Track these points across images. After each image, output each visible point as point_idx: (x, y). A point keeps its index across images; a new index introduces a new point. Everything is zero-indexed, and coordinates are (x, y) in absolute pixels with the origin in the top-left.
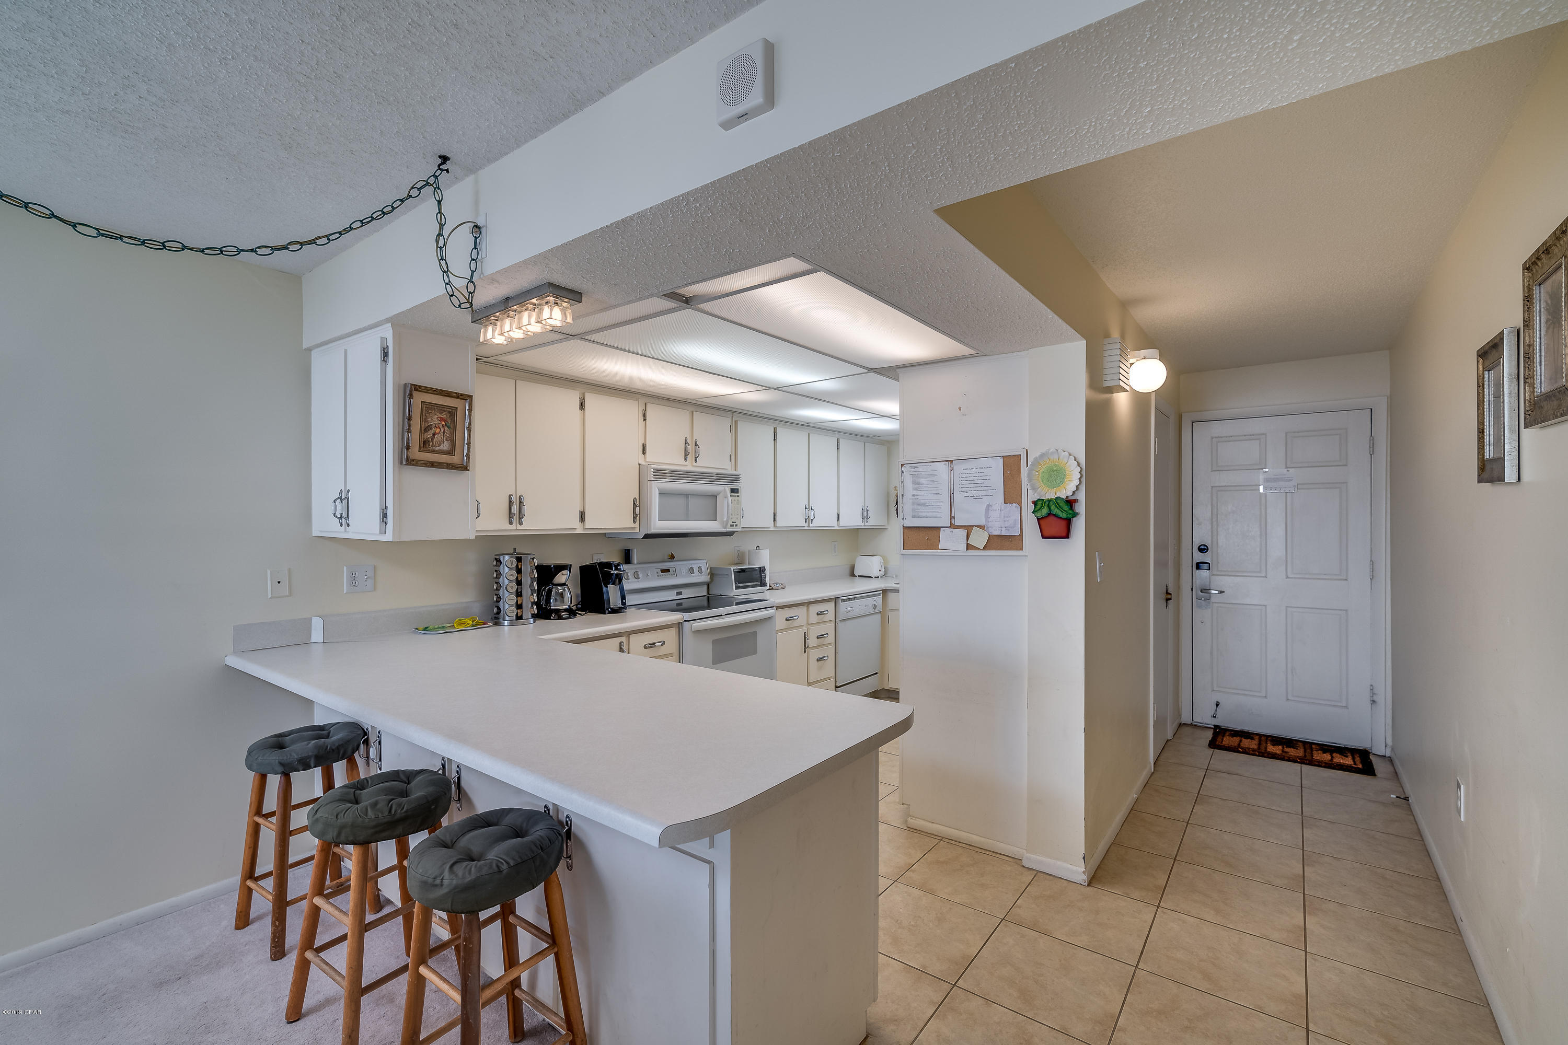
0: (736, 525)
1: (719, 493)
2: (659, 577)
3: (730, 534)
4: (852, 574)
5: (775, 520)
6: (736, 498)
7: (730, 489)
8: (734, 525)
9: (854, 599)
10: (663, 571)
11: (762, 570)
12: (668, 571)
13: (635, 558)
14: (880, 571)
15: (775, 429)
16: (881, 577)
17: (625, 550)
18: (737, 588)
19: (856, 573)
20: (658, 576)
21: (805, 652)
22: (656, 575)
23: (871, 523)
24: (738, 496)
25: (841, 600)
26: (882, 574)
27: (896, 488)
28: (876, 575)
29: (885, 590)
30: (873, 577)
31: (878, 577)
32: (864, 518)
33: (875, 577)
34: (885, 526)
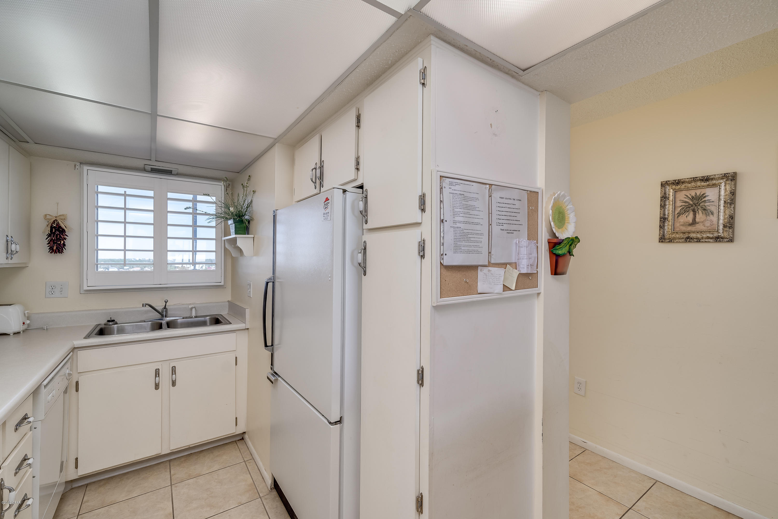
9: (55, 376)
14: (24, 323)
16: (23, 331)
23: (16, 260)
25: (43, 387)
26: (25, 327)
27: (48, 217)
28: (16, 330)
29: (74, 349)
30: (9, 335)
31: (19, 333)
32: (9, 253)
33: (14, 334)
34: (25, 263)
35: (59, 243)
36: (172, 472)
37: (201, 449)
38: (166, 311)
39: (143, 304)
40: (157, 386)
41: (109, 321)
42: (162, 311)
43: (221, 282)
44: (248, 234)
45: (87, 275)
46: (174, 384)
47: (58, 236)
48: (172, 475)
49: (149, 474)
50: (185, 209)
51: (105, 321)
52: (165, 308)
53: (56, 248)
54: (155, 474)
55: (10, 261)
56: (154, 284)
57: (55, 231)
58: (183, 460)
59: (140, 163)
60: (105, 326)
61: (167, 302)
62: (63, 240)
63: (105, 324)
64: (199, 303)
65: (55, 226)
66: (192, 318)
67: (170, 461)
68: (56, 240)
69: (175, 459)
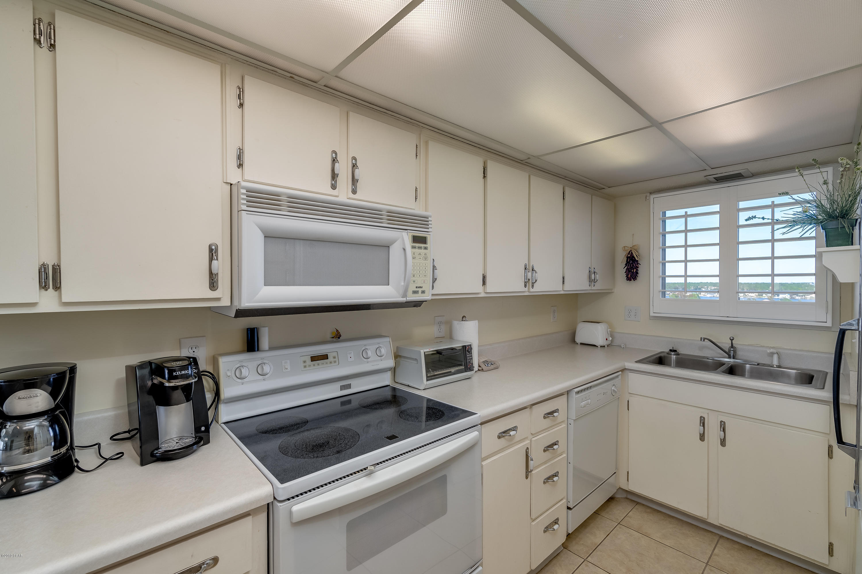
0: (423, 292)
1: (393, 242)
2: (307, 368)
3: (417, 304)
4: (573, 340)
5: (484, 283)
6: (423, 251)
7: (411, 239)
8: (420, 292)
9: (591, 387)
10: (314, 359)
11: (467, 350)
12: (325, 357)
13: (265, 341)
14: (607, 339)
15: (485, 163)
16: (608, 346)
17: (248, 329)
18: (429, 378)
19: (578, 340)
20: (305, 367)
21: (527, 478)
22: (303, 365)
23: (598, 287)
24: (426, 248)
25: (575, 393)
26: (608, 342)
27: (626, 248)
28: (602, 344)
29: (623, 370)
30: (598, 347)
31: (604, 346)
32: (592, 281)
33: (601, 347)
34: (612, 289)
35: (633, 271)
36: (716, 551)
37: (768, 553)
38: (735, 352)
39: (701, 338)
40: (702, 437)
41: (671, 350)
42: (729, 350)
43: (826, 322)
44: (852, 245)
45: (653, 302)
46: (723, 443)
47: (632, 265)
48: (714, 554)
49: (691, 533)
50: (746, 220)
51: (667, 350)
52: (732, 346)
53: (631, 276)
54: (697, 538)
55: (593, 288)
56: (719, 316)
57: (630, 261)
58: (736, 546)
59: (700, 177)
60: (668, 355)
61: (733, 340)
62: (635, 268)
63: (667, 353)
64: (789, 348)
65: (629, 256)
66: (772, 366)
67: (721, 537)
68: (630, 269)
69: (728, 539)
